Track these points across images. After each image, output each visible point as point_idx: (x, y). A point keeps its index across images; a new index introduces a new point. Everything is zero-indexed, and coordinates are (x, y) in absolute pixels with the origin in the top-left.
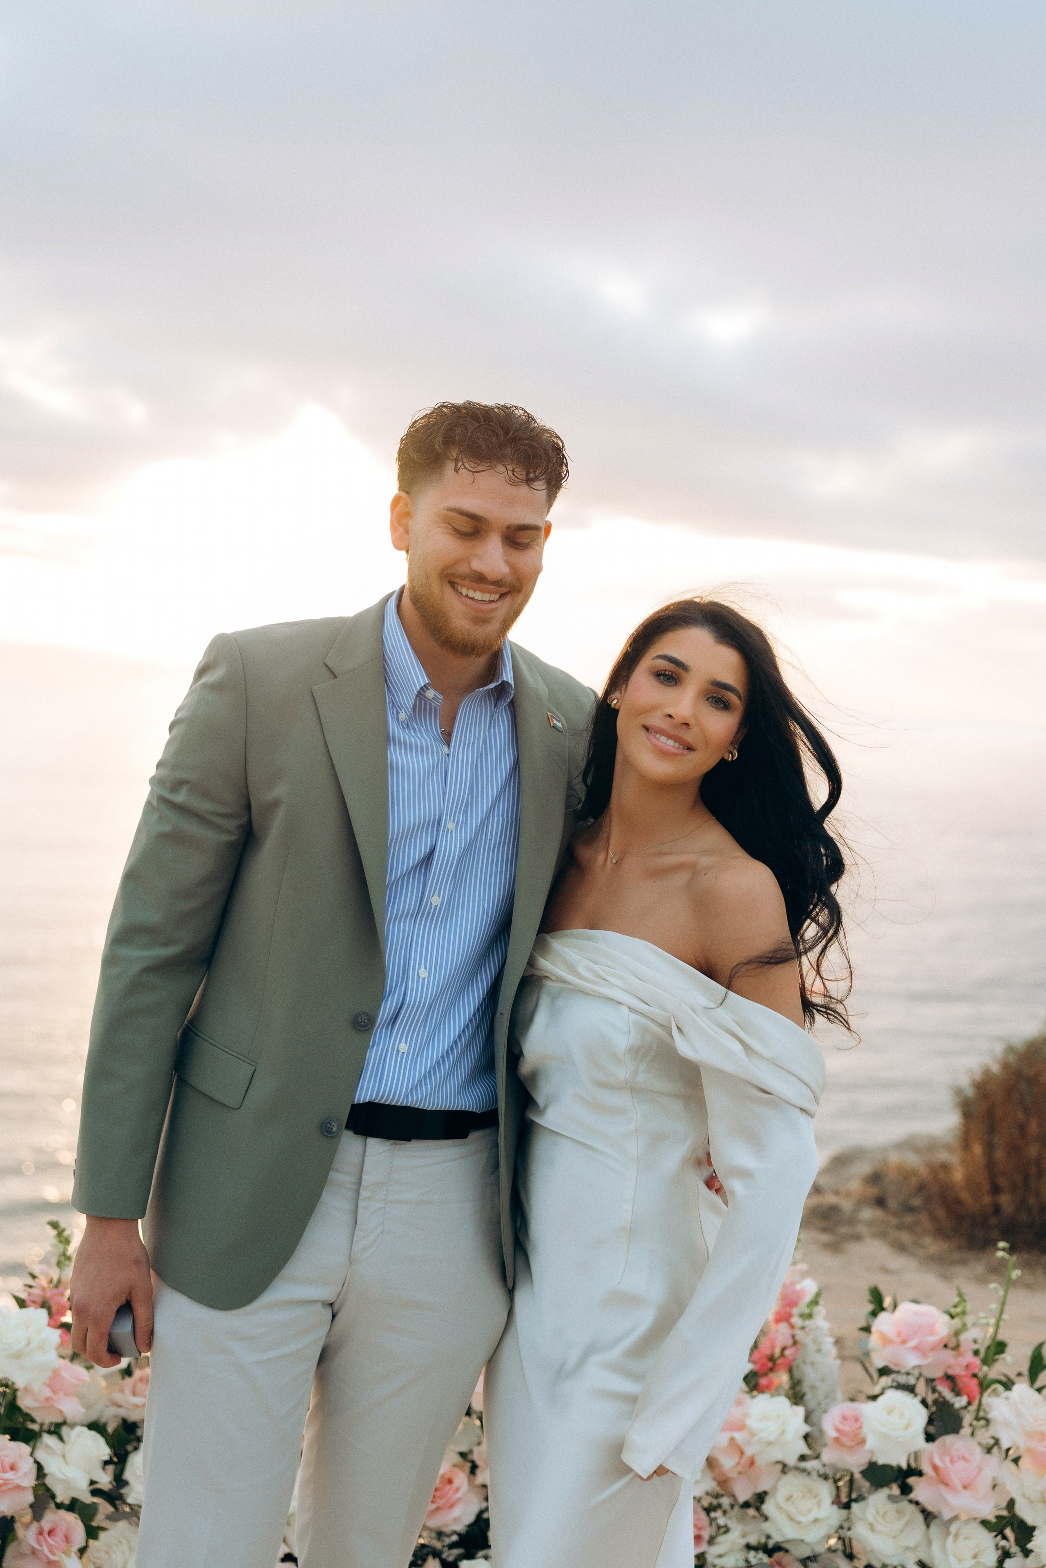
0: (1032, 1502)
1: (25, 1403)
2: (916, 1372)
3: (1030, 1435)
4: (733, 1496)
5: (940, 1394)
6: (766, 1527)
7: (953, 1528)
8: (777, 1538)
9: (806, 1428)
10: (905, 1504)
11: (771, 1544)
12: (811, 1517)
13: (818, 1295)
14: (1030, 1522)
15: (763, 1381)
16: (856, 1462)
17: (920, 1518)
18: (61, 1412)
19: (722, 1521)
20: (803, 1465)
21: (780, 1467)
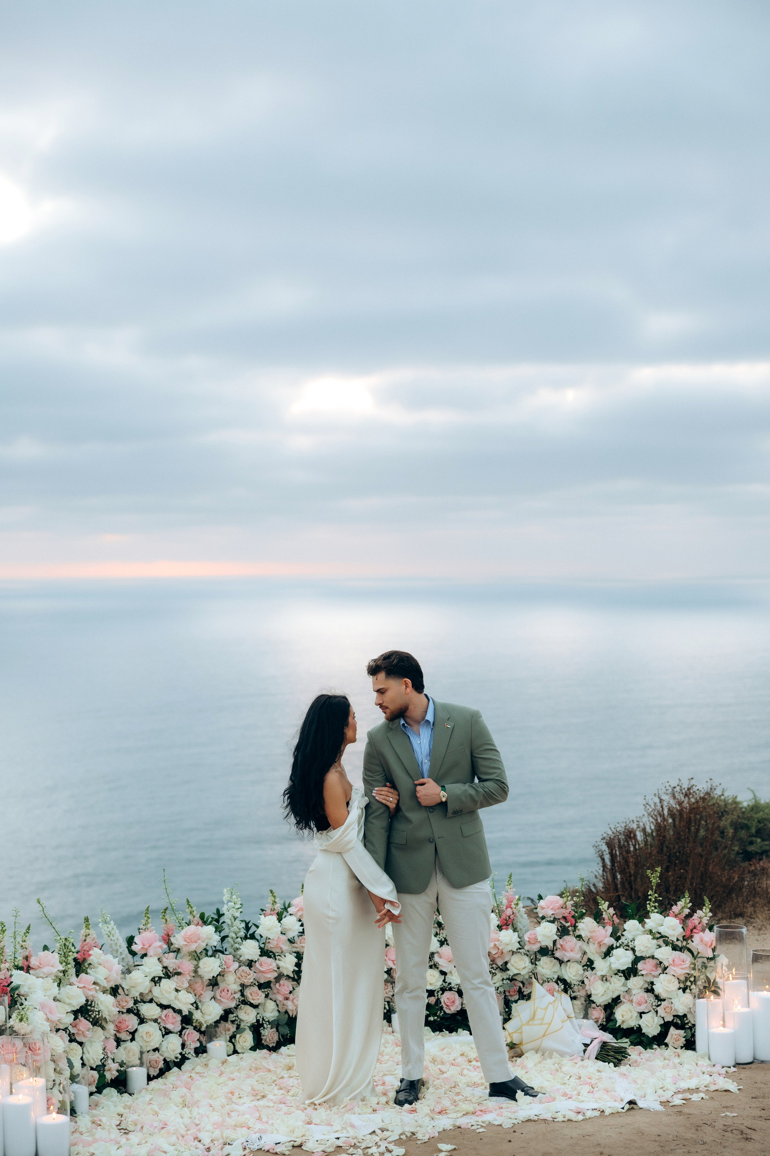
0: (593, 954)
1: (269, 947)
2: (553, 916)
3: (591, 932)
4: (497, 965)
5: (561, 923)
6: (508, 972)
7: (569, 964)
8: (512, 974)
9: (519, 940)
10: (553, 958)
11: (510, 977)
12: (523, 966)
13: (520, 897)
14: (592, 959)
15: (503, 927)
16: (536, 947)
17: (558, 962)
18: (281, 948)
19: (494, 971)
20: (519, 950)
21: (511, 953)
